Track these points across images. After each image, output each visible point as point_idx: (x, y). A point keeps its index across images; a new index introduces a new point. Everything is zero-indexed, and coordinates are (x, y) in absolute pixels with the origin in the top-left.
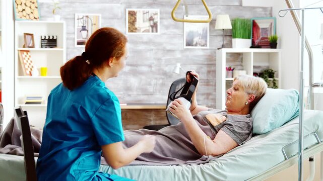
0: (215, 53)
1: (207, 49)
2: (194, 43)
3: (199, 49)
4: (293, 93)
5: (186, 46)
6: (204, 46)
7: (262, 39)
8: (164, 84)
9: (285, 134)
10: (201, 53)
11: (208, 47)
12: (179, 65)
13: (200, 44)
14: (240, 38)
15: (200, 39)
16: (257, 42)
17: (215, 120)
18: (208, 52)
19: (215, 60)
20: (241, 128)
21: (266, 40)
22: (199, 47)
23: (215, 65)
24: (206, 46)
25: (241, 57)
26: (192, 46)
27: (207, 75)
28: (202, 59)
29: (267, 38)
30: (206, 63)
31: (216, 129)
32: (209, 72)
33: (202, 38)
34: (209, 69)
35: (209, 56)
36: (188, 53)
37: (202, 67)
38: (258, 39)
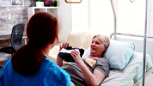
0: (27, 8)
1: (23, 7)
2: (16, 4)
3: (19, 7)
4: (132, 44)
5: (12, 5)
6: (21, 5)
7: (49, 2)
8: (2, 25)
9: (135, 70)
10: (20, 9)
11: (23, 6)
12: (10, 15)
13: (19, 4)
14: (39, 1)
15: (19, 1)
16: (46, 3)
17: (91, 63)
18: (23, 8)
19: (27, 12)
20: (106, 66)
21: (51, 2)
22: (19, 6)
23: (27, 14)
24: (22, 5)
25: (39, 10)
26: (15, 5)
27: (24, 19)
28: (20, 12)
29: (51, 1)
30: (23, 14)
31: (93, 68)
32: (24, 18)
33: (20, 1)
34: (24, 17)
35: (24, 10)
36: (13, 9)
37: (20, 16)
38: (47, 2)
